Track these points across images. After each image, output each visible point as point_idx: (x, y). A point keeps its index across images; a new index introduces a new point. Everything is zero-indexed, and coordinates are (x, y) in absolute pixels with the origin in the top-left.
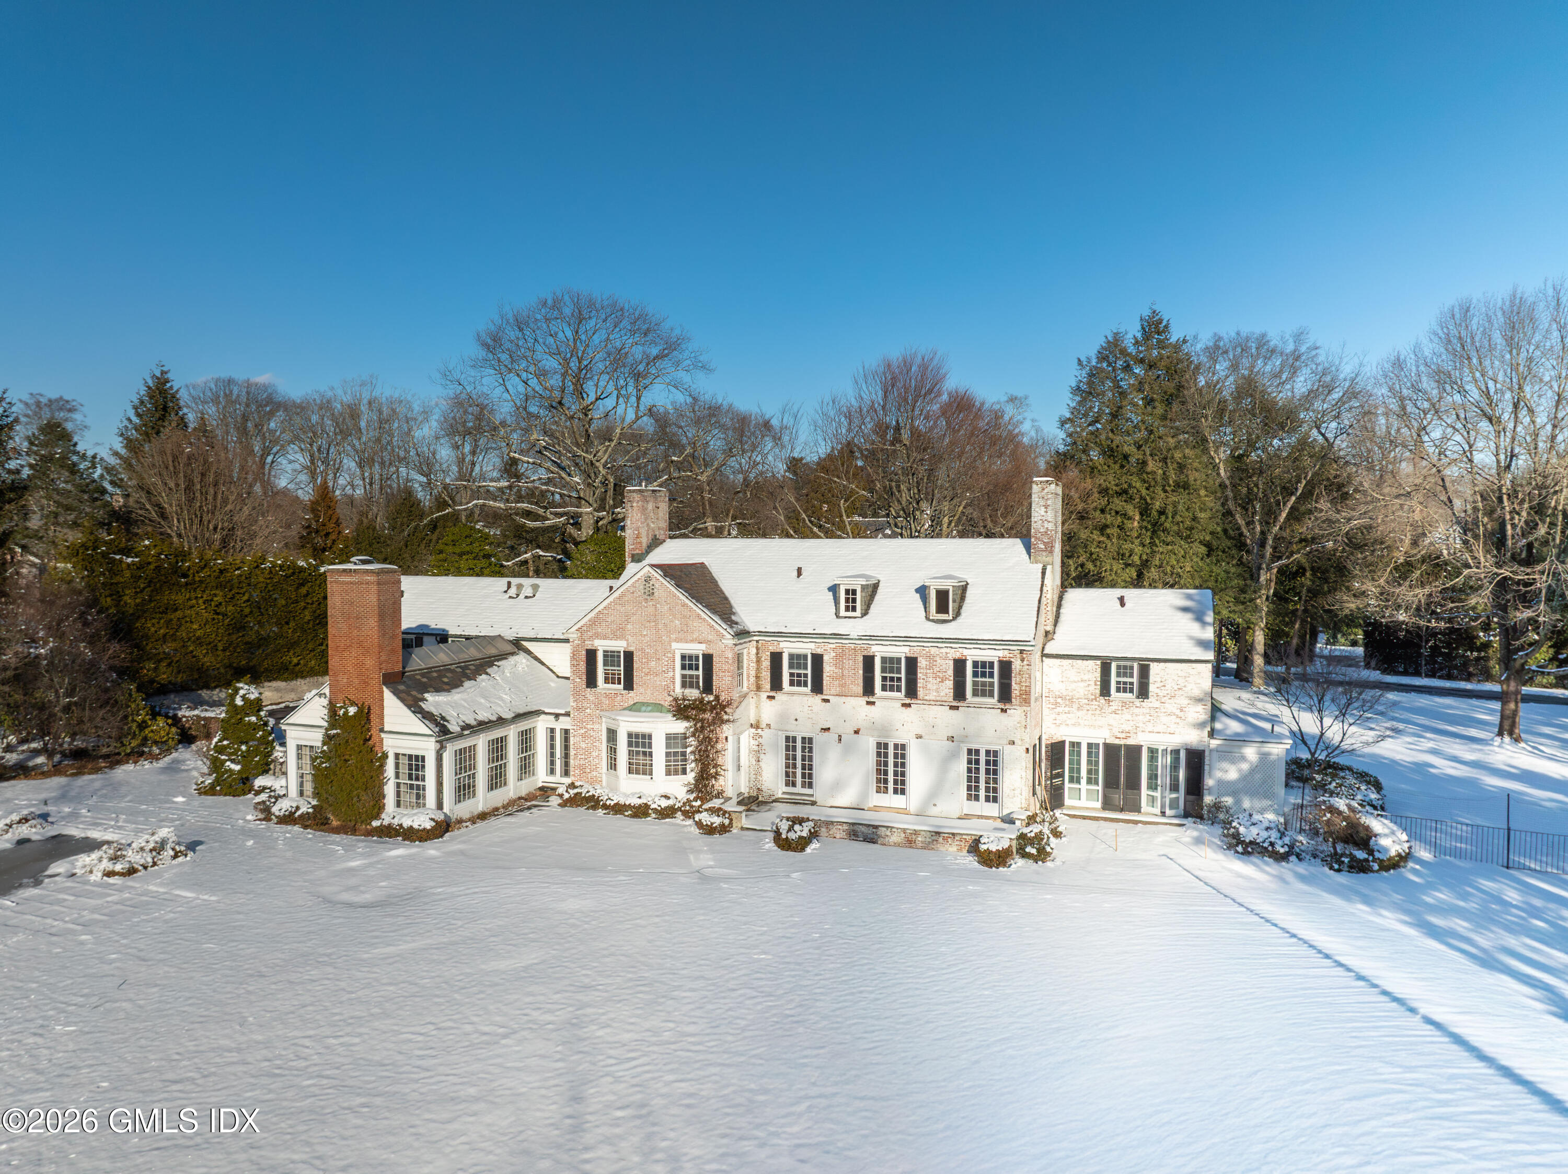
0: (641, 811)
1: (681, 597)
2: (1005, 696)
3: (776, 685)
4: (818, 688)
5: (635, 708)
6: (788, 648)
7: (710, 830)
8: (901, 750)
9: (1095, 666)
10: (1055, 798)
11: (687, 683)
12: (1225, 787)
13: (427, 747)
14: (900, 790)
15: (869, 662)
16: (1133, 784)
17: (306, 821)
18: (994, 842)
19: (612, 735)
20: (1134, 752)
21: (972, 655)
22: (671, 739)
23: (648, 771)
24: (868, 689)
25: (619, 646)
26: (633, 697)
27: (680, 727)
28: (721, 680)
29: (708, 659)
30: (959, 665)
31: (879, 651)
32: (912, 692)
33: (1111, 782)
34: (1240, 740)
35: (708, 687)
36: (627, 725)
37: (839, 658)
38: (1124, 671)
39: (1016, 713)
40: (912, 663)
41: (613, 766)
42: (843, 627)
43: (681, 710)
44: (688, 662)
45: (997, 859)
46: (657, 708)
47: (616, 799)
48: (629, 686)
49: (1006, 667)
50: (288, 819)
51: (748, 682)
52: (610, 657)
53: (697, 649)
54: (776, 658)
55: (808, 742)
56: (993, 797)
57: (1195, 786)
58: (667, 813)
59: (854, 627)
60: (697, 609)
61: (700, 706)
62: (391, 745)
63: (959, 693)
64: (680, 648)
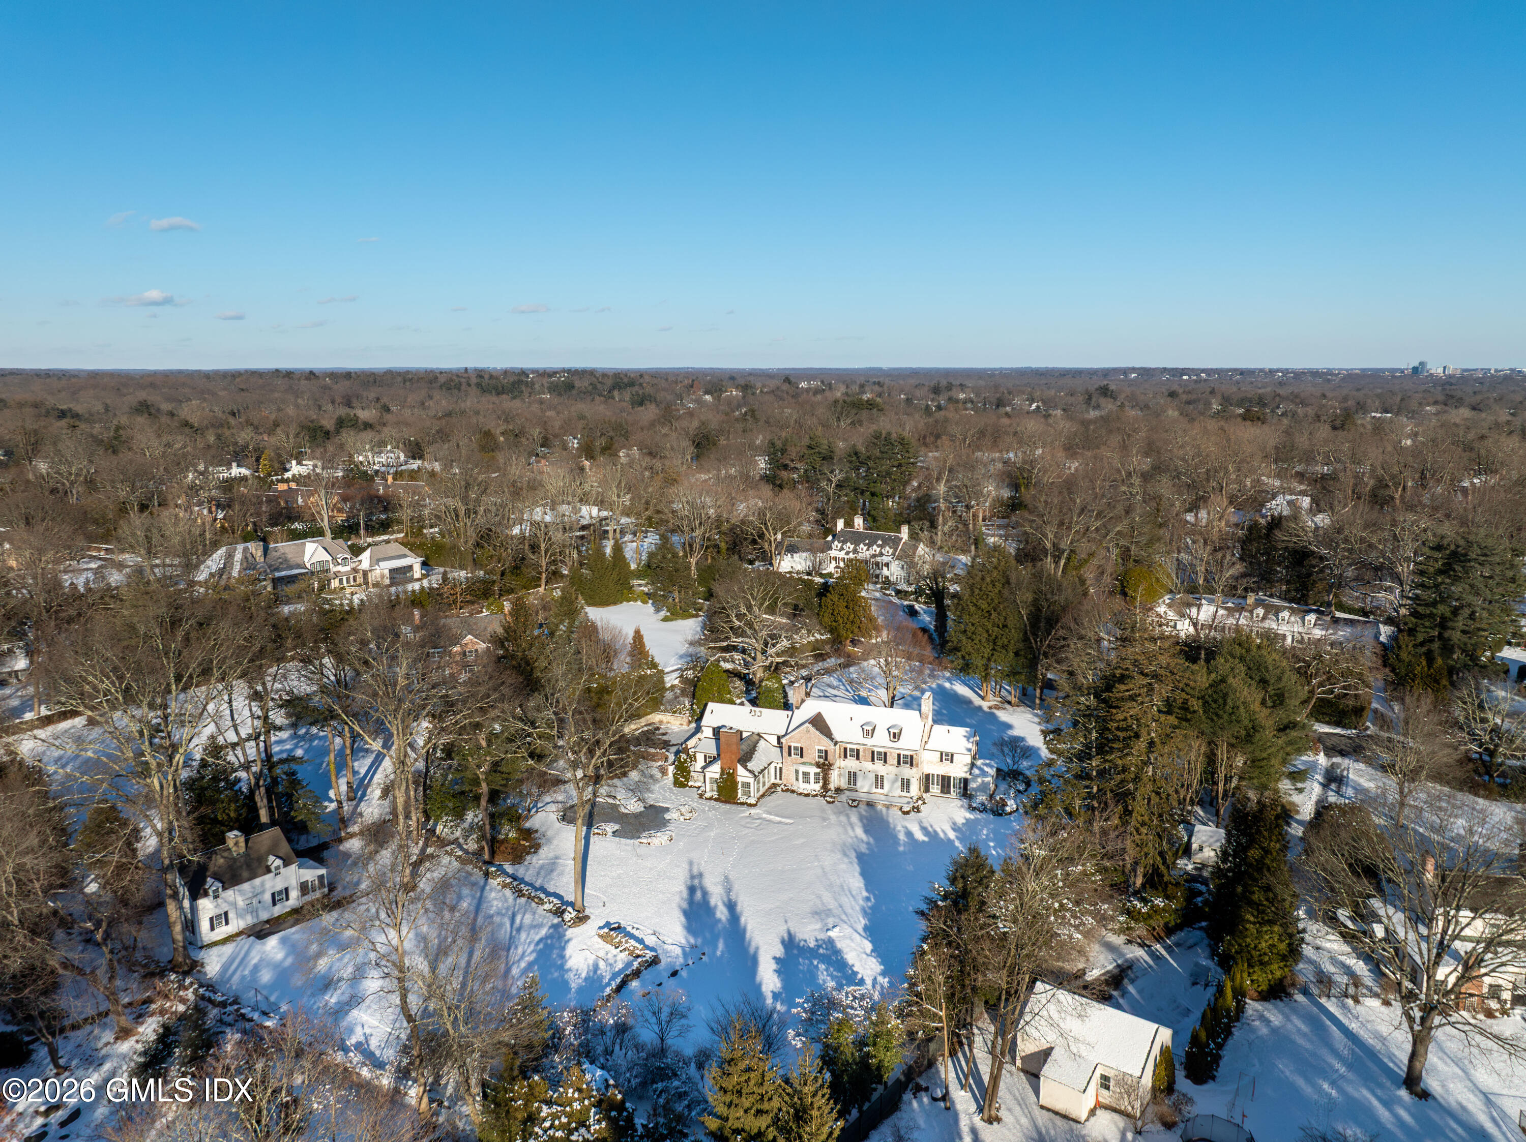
0: (807, 795)
1: (818, 733)
2: (912, 765)
3: (845, 756)
4: (858, 758)
5: (804, 763)
6: (849, 746)
7: (829, 802)
8: (882, 777)
9: (939, 754)
10: (927, 790)
11: (820, 757)
12: (973, 789)
13: (751, 780)
14: (882, 788)
15: (873, 752)
16: (949, 786)
17: (716, 800)
18: (906, 809)
19: (797, 772)
20: (949, 778)
21: (902, 753)
22: (816, 774)
23: (809, 782)
24: (873, 760)
25: (799, 745)
26: (803, 760)
27: (818, 770)
28: (830, 757)
29: (826, 751)
30: (899, 755)
31: (876, 750)
32: (885, 761)
33: (943, 786)
34: (977, 776)
35: (826, 759)
36: (802, 769)
37: (865, 750)
38: (947, 755)
39: (914, 769)
40: (885, 754)
41: (797, 779)
42: (866, 741)
43: (818, 765)
44: (820, 751)
45: (907, 813)
46: (811, 764)
47: (800, 791)
48: (802, 756)
49: (912, 757)
50: (710, 799)
51: (837, 755)
52: (796, 748)
53: (823, 748)
54: (845, 749)
55: (855, 773)
56: (908, 791)
57: (965, 788)
58: (816, 796)
59: (869, 742)
60: (824, 737)
61: (824, 764)
62: (739, 779)
63: (899, 763)
64: (817, 747)
